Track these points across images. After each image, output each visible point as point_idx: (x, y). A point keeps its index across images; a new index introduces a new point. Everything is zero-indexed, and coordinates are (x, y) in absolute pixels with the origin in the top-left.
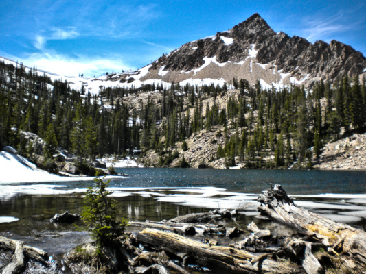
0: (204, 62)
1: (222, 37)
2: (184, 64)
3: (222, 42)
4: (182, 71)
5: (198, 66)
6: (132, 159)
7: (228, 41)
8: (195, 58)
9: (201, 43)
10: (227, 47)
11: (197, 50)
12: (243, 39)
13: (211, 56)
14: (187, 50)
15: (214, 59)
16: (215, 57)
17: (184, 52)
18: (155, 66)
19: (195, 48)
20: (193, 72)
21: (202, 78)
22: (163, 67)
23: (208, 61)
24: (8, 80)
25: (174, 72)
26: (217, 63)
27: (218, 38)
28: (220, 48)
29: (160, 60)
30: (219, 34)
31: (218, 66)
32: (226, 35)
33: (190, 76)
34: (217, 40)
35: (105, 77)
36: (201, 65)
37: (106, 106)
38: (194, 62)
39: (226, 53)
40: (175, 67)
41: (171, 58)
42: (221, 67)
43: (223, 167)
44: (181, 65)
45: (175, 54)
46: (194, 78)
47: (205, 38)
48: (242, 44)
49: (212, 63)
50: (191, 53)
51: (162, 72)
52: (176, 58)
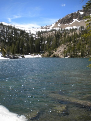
0: (73, 21)
1: (80, 12)
2: (66, 22)
3: (80, 13)
4: (66, 24)
5: (71, 22)
6: (40, 55)
7: (82, 13)
8: (70, 20)
9: (72, 15)
10: (81, 15)
11: (71, 17)
12: (87, 12)
13: (76, 19)
14: (68, 17)
15: (77, 20)
16: (77, 19)
17: (67, 18)
18: (57, 23)
19: (70, 16)
20: (69, 24)
21: (72, 26)
22: (59, 23)
23: (74, 20)
24: (5, 31)
25: (63, 25)
26: (78, 21)
27: (78, 12)
28: (79, 16)
29: (58, 21)
30: (79, 11)
31: (78, 22)
32: (81, 11)
33: (68, 26)
34: (78, 13)
35: (41, 28)
36: (72, 22)
37: (37, 38)
38: (70, 21)
39: (81, 17)
40: (63, 23)
41: (62, 20)
42: (79, 22)
43: (63, 57)
44: (65, 22)
45: (64, 19)
46: (70, 26)
47: (74, 13)
48: (87, 14)
49: (76, 21)
50: (69, 18)
51: (59, 25)
52: (64, 20)
